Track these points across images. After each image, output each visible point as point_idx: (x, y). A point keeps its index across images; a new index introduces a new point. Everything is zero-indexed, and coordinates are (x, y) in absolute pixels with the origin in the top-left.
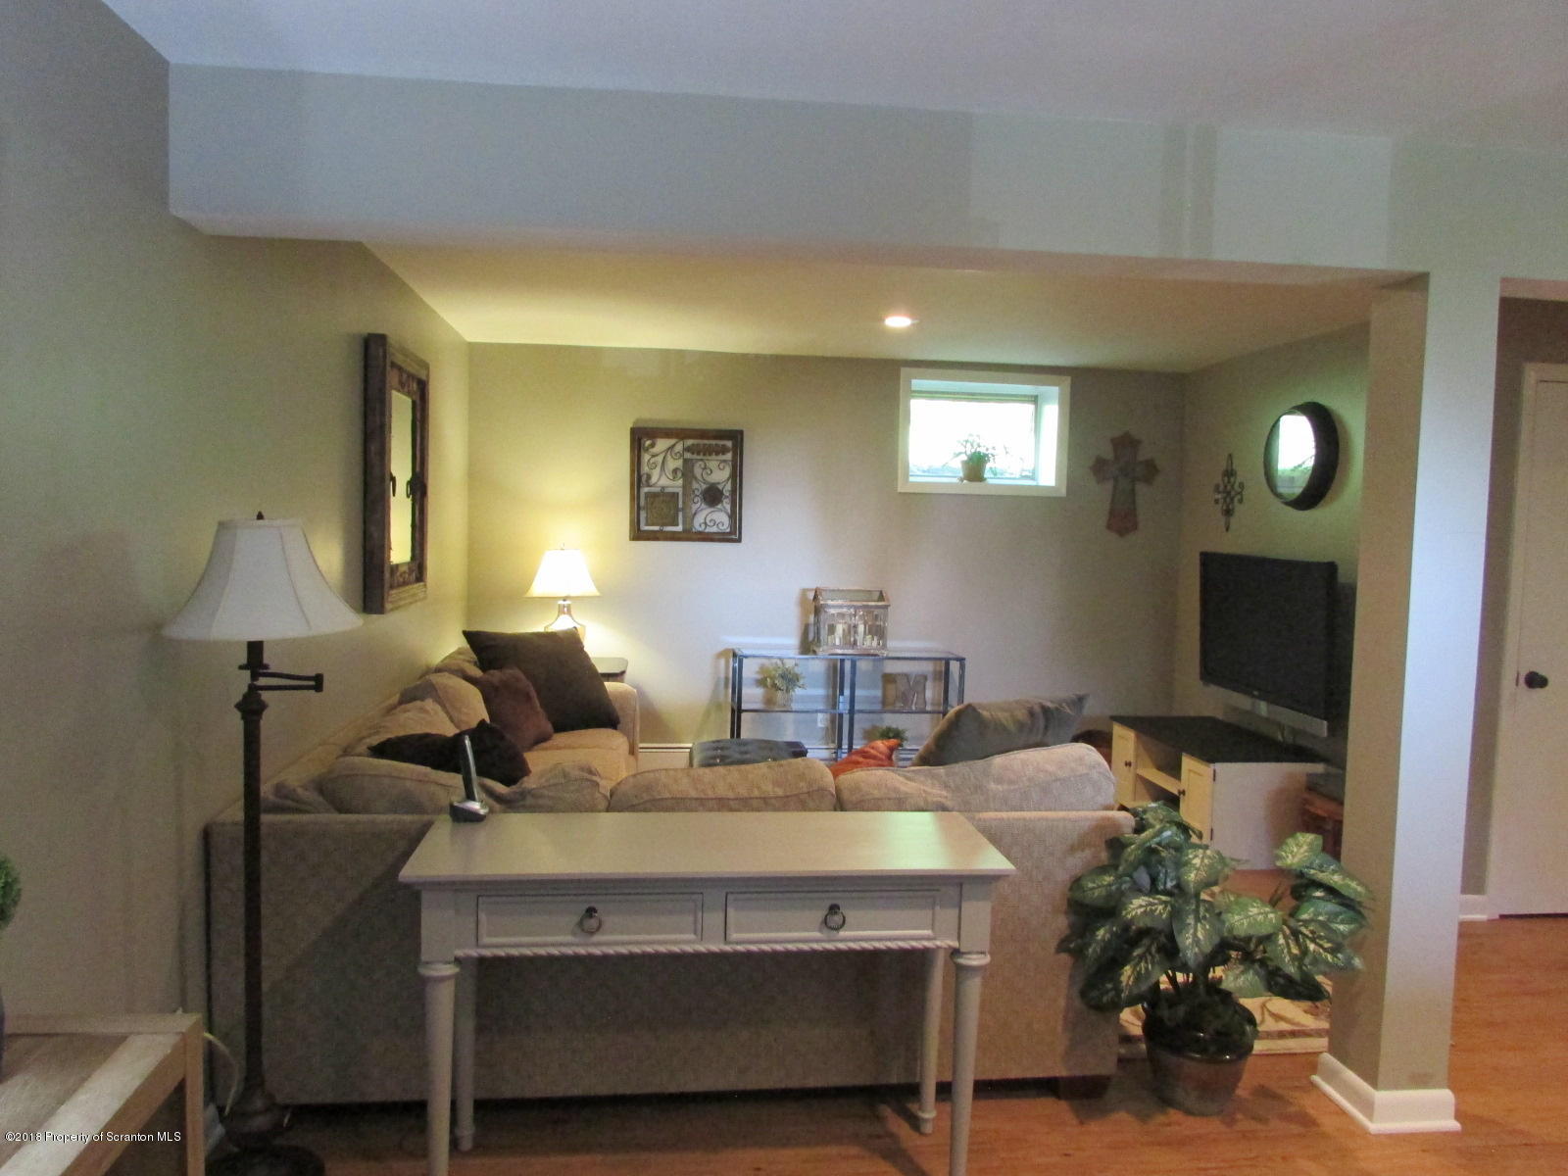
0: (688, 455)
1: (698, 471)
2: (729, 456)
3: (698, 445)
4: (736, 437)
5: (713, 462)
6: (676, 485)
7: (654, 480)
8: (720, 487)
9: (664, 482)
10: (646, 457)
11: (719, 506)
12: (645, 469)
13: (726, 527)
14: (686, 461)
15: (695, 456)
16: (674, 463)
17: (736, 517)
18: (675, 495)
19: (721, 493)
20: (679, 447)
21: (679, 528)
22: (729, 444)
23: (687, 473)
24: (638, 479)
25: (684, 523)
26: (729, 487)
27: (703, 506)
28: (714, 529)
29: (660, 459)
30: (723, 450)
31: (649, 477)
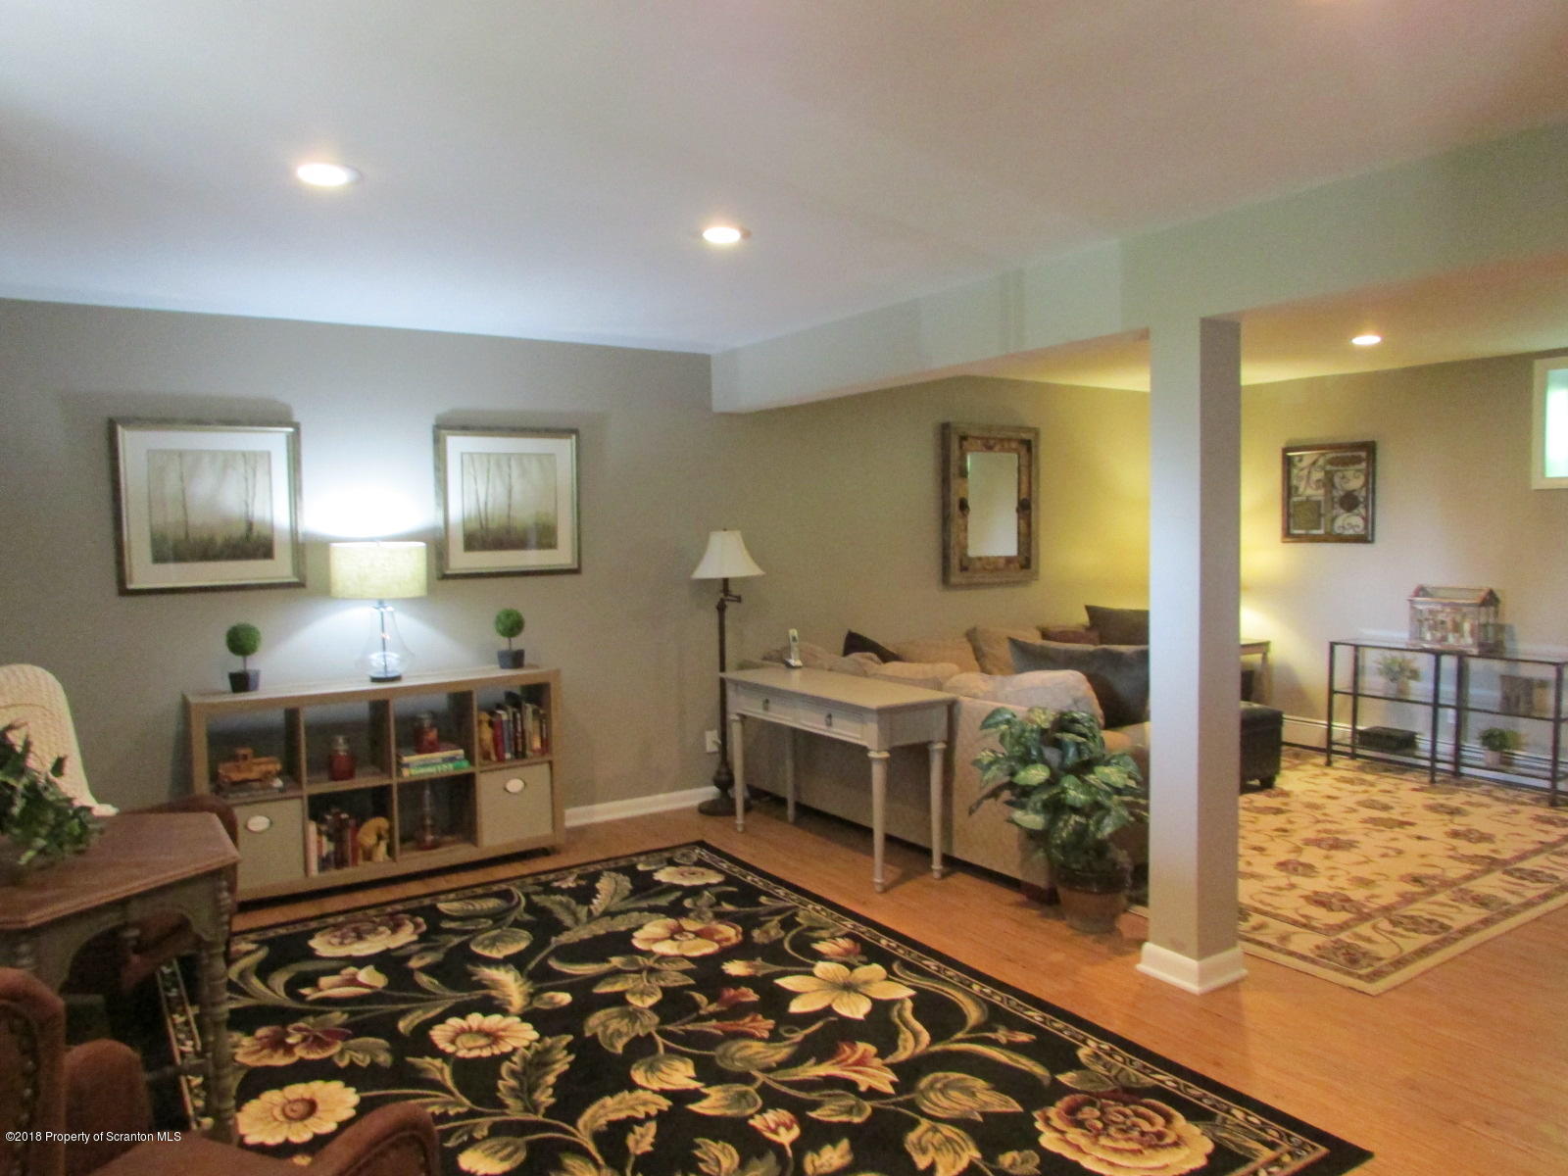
0: (1329, 468)
1: (1337, 480)
2: (1363, 465)
3: (1337, 457)
4: (1370, 448)
5: (1350, 472)
6: (1318, 494)
7: (1301, 490)
8: (1356, 494)
9: (1310, 492)
10: (1295, 471)
11: (1356, 511)
12: (1294, 482)
13: (1360, 530)
14: (1327, 473)
15: (1335, 468)
16: (1318, 475)
17: (1370, 521)
18: (1318, 503)
19: (1356, 498)
20: (1321, 462)
21: (1321, 532)
22: (1363, 454)
23: (1329, 483)
24: (1289, 490)
25: (1326, 528)
26: (1363, 493)
27: (1342, 511)
28: (1351, 532)
29: (1305, 472)
30: (1358, 460)
31: (1297, 488)
